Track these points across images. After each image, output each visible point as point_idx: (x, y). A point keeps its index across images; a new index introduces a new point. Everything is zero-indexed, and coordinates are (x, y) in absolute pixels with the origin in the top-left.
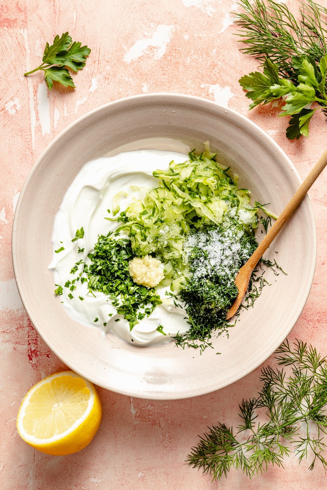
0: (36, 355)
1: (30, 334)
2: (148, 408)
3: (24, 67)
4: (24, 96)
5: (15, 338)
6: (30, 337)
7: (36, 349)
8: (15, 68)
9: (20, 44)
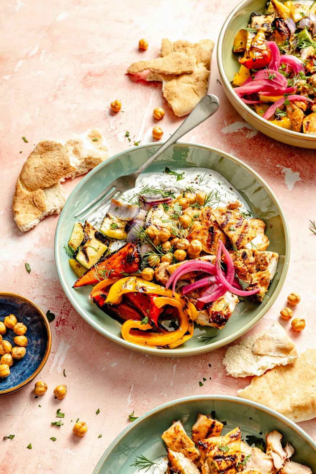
0: (64, 324)
1: (66, 305)
2: (143, 402)
5: (52, 304)
6: (65, 307)
7: (65, 318)
8: (136, 112)
9: (146, 98)
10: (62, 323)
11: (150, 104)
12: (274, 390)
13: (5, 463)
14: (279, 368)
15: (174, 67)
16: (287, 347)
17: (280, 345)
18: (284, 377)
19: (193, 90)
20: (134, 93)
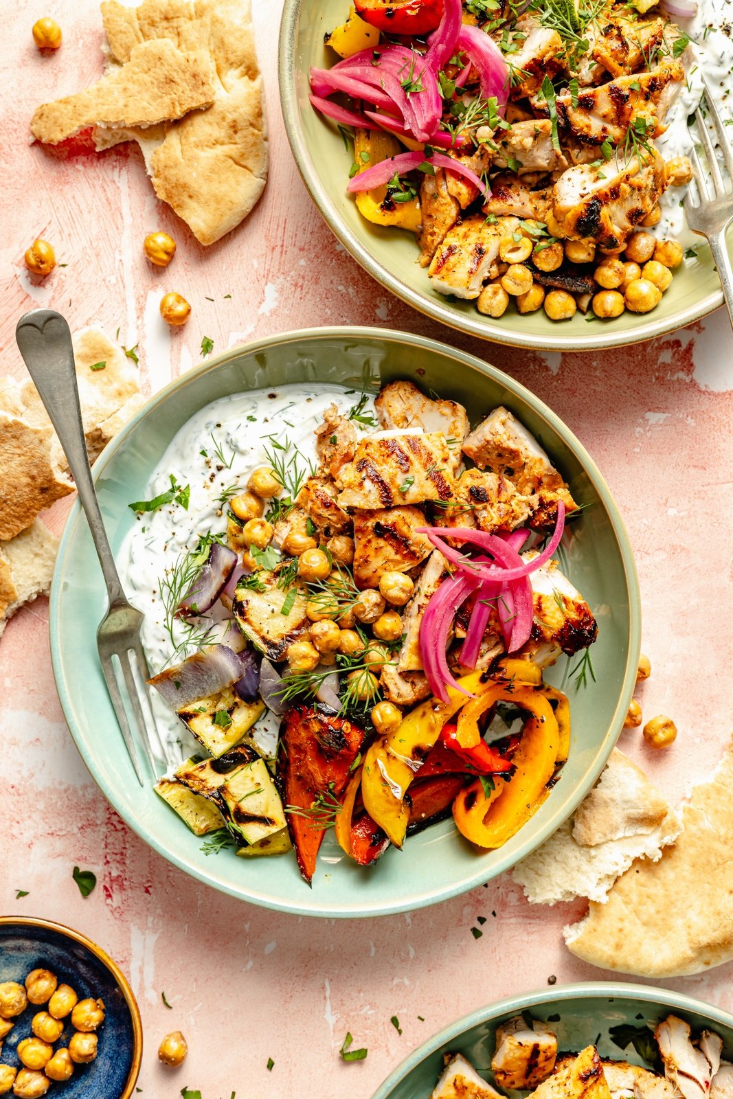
0: (122, 887)
1: (110, 840)
2: (362, 1012)
3: (117, 252)
4: (116, 318)
5: (76, 848)
6: (109, 846)
7: (121, 874)
8: (97, 255)
9: (110, 203)
10: (118, 887)
11: (128, 220)
12: (645, 918)
14: (643, 864)
15: (160, 100)
16: (651, 813)
17: (635, 812)
18: (659, 879)
19: (231, 162)
20: (73, 198)
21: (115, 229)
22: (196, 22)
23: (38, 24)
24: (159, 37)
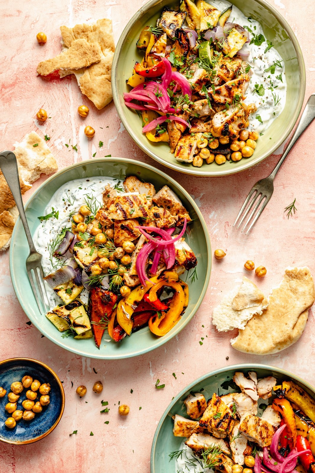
2: (163, 372)
3: (68, 112)
4: (69, 135)
8: (62, 114)
9: (65, 96)
11: (72, 101)
12: (258, 334)
13: (79, 452)
14: (256, 316)
15: (82, 60)
16: (258, 298)
17: (253, 298)
18: (262, 321)
19: (107, 80)
20: (53, 94)
21: (67, 105)
22: (94, 33)
23: (38, 34)
24: (81, 38)
